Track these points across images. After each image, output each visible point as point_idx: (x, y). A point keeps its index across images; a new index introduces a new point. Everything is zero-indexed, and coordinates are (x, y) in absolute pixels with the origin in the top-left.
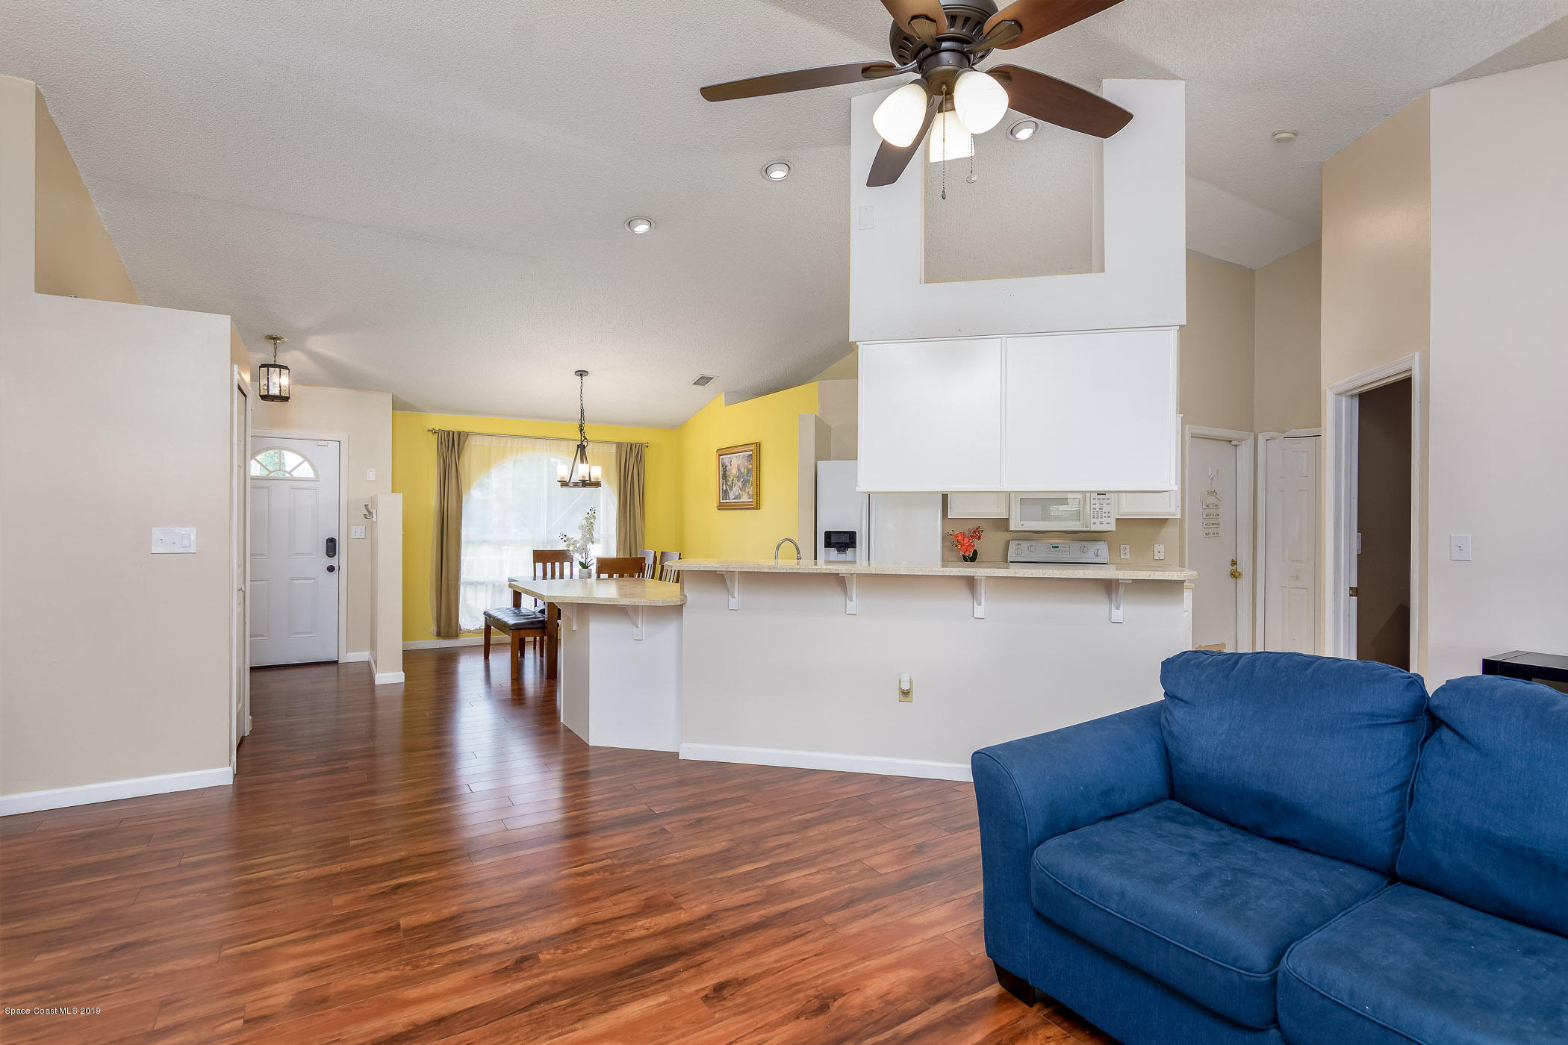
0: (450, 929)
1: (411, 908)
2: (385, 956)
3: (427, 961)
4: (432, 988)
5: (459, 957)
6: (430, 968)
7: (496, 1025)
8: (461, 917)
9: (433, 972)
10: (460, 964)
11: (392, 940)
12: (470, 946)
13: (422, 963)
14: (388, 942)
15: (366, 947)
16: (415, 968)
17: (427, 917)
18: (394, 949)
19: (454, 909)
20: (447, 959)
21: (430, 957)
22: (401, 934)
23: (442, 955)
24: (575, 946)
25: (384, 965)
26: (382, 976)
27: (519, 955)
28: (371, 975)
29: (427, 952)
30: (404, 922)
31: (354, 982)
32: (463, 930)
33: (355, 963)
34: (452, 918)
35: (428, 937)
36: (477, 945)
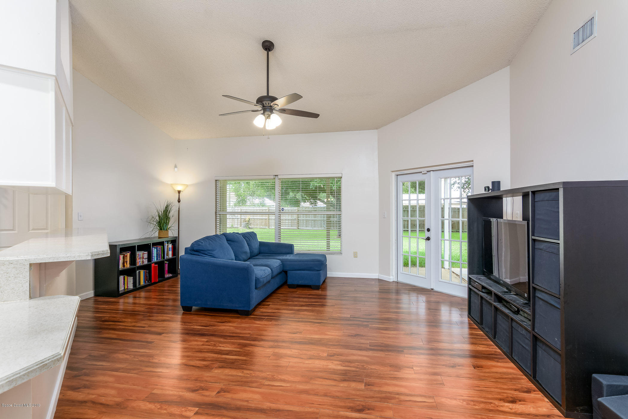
0: (347, 376)
1: (358, 393)
2: (372, 374)
3: (359, 366)
4: (360, 358)
5: (349, 364)
6: (359, 364)
7: (348, 344)
8: (341, 380)
9: (358, 362)
10: (349, 362)
11: (369, 380)
12: (344, 366)
13: (360, 366)
14: (370, 379)
15: (377, 381)
16: (363, 366)
17: (353, 385)
18: (368, 376)
19: (342, 385)
20: (353, 365)
21: (357, 368)
22: (365, 381)
23: (354, 367)
24: (315, 354)
25: (372, 370)
26: (373, 367)
27: (332, 358)
28: (377, 369)
29: (358, 370)
30: (362, 386)
31: (382, 368)
32: (343, 373)
33: (382, 375)
34: (345, 380)
35: (356, 376)
36: (342, 366)
